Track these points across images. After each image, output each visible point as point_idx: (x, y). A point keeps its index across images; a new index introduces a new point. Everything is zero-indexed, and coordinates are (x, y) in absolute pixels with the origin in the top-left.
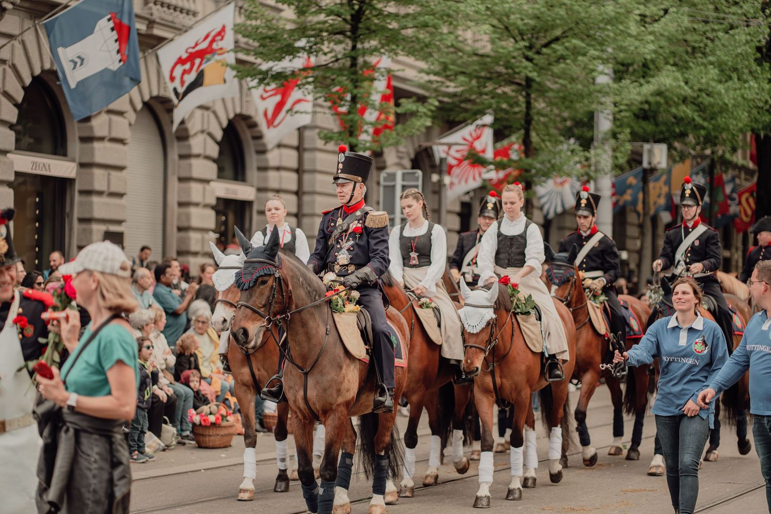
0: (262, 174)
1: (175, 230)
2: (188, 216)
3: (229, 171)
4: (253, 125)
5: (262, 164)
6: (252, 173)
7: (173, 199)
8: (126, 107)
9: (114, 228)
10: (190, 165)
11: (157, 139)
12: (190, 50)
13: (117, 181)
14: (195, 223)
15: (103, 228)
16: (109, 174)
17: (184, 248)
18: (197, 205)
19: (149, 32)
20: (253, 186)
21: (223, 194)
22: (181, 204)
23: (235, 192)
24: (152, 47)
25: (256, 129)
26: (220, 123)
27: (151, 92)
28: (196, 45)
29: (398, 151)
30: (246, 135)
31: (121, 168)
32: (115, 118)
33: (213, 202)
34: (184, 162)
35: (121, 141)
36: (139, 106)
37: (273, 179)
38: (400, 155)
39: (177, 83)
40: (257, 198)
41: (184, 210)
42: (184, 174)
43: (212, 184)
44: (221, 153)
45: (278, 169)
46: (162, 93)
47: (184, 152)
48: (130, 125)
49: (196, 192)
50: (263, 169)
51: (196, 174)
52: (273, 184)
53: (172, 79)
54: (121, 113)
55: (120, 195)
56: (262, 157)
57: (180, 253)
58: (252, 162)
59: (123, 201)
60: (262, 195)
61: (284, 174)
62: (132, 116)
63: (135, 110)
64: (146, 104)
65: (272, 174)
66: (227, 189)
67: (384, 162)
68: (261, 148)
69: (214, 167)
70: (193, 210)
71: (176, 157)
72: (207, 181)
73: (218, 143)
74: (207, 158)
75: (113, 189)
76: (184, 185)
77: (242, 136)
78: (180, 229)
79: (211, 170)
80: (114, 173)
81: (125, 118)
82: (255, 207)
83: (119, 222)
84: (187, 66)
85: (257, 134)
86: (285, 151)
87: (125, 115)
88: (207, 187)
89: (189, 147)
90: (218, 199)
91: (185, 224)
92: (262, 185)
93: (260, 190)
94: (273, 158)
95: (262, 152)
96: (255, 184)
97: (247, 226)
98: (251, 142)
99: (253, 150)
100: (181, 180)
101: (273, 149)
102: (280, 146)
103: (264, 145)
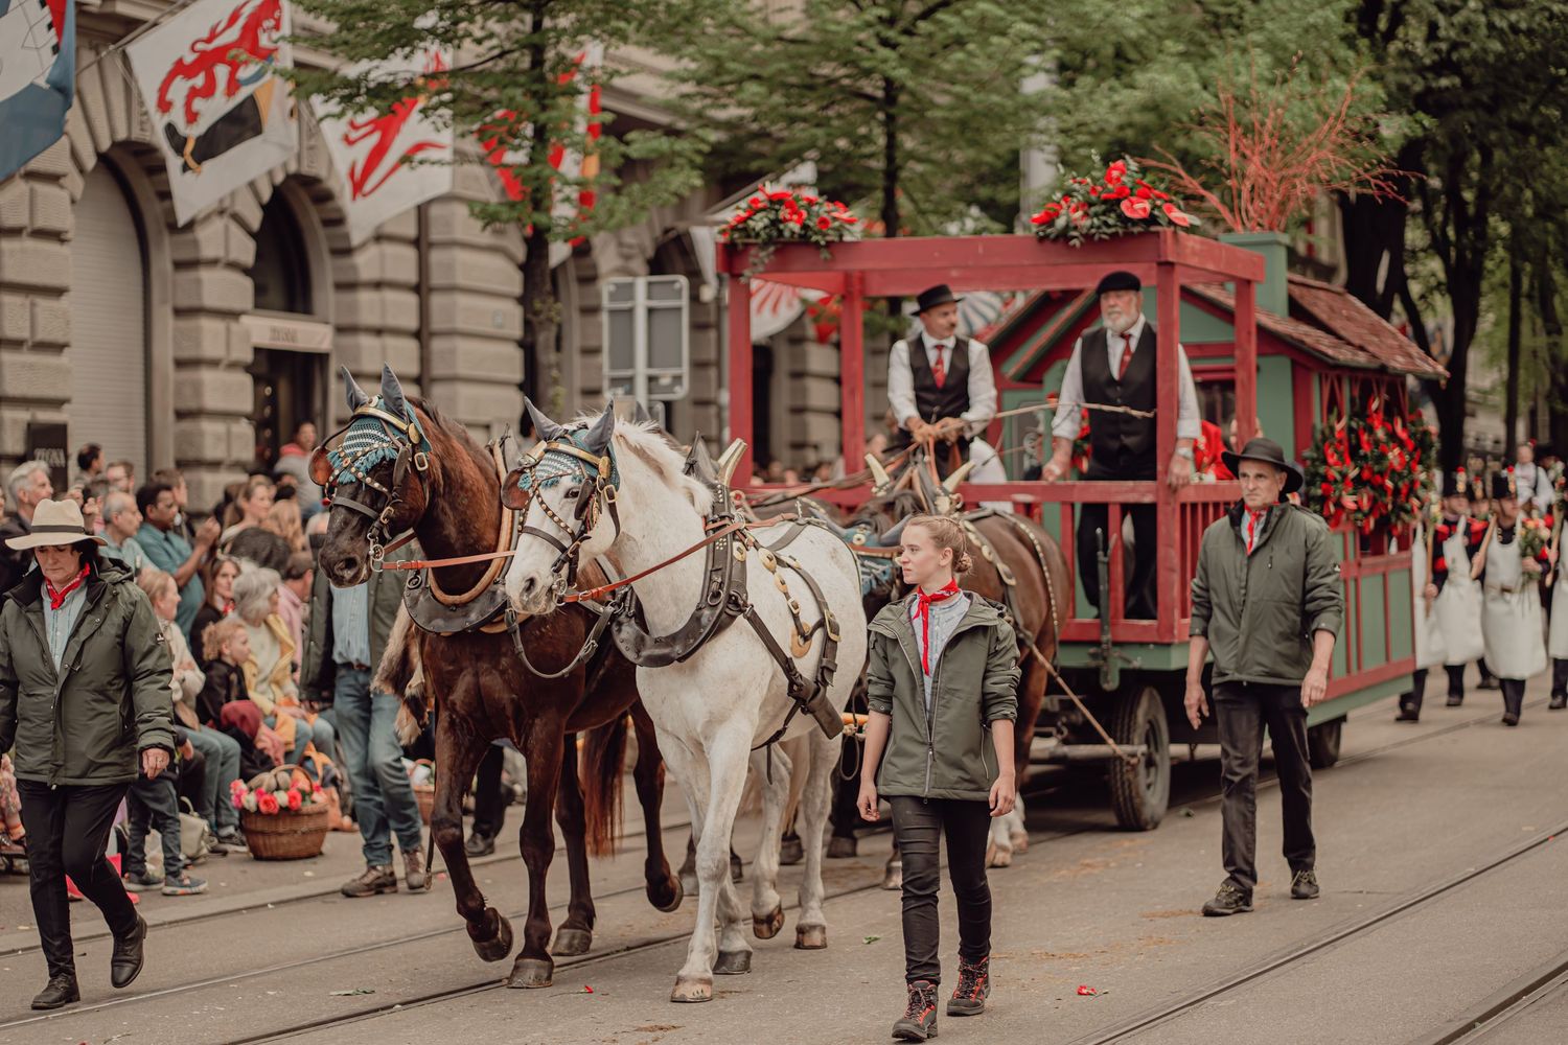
0: (346, 297)
1: (171, 416)
2: (197, 388)
3: (275, 295)
4: (324, 197)
5: (345, 277)
6: (325, 296)
7: (164, 353)
8: (64, 165)
9: (46, 416)
10: (198, 282)
11: (130, 230)
12: (200, 46)
13: (49, 318)
14: (211, 401)
15: (24, 415)
16: (33, 305)
17: (191, 454)
18: (214, 363)
19: (108, 9)
20: (326, 323)
21: (266, 341)
22: (181, 364)
23: (292, 336)
24: (116, 39)
25: (330, 205)
26: (257, 195)
27: (112, 131)
28: (213, 36)
29: (621, 245)
30: (311, 217)
31: (57, 292)
32: (42, 189)
33: (248, 357)
34: (186, 276)
35: (56, 236)
36: (90, 162)
37: (369, 307)
38: (626, 251)
39: (177, 116)
40: (336, 346)
41: (187, 375)
42: (185, 302)
43: (244, 319)
44: (259, 255)
45: (378, 285)
46: (136, 135)
47: (185, 255)
48: (73, 202)
49: (211, 337)
50: (348, 286)
51: (210, 300)
52: (368, 318)
53: (164, 105)
54: (53, 178)
55: (58, 348)
56: (343, 262)
57: (182, 464)
58: (324, 273)
59: (64, 359)
60: (347, 340)
61: (390, 295)
62: (76, 184)
63: (82, 171)
64: (102, 158)
65: (365, 297)
66: (274, 330)
67: (594, 267)
68: (340, 245)
69: (247, 284)
70: (207, 376)
71: (169, 267)
72: (233, 315)
73: (253, 235)
74: (233, 265)
75: (41, 336)
76: (186, 324)
77: (303, 222)
78: (181, 415)
79: (241, 290)
80: (44, 304)
81: (62, 187)
82: (334, 367)
83: (57, 403)
84: (199, 81)
85: (334, 216)
86: (390, 249)
87: (62, 181)
88: (234, 326)
89: (195, 243)
90: (257, 350)
91: (190, 404)
92: (346, 321)
93: (341, 330)
94: (366, 264)
95: (347, 251)
96: (332, 319)
97: (318, 404)
98: (321, 232)
99: (325, 247)
100: (179, 312)
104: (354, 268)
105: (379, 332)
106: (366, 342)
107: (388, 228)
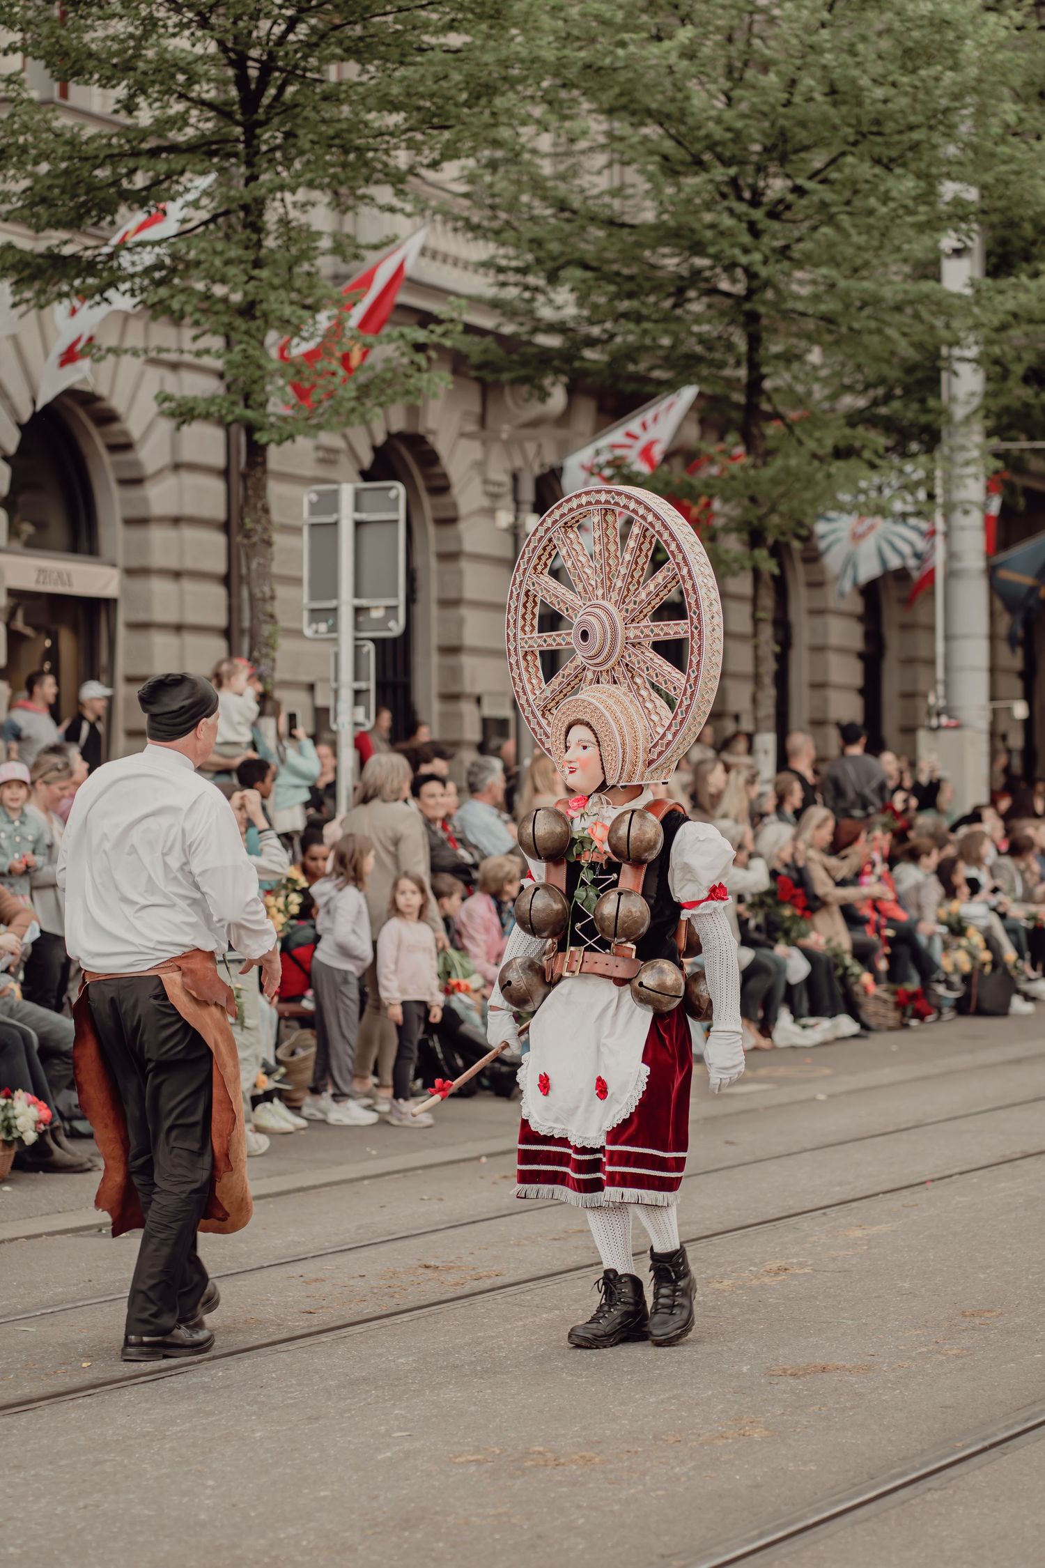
0: (137, 534)
3: (58, 529)
4: (107, 418)
5: (136, 512)
6: (112, 533)
20: (114, 565)
21: (29, 582)
23: (66, 578)
25: (115, 427)
26: (13, 411)
29: (486, 482)
30: (96, 442)
33: (2, 600)
37: (163, 546)
40: (123, 589)
44: (17, 483)
45: (176, 521)
50: (139, 522)
52: (163, 558)
56: (133, 493)
58: (112, 504)
60: (138, 584)
61: (192, 533)
65: (159, 536)
66: (41, 571)
67: (454, 506)
68: (131, 473)
73: (6, 458)
77: (86, 449)
82: (123, 615)
85: (121, 440)
86: (189, 479)
90: (14, 593)
92: (135, 563)
93: (130, 573)
94: (160, 496)
95: (134, 481)
96: (121, 561)
97: (104, 657)
98: (107, 458)
99: (111, 476)
101: (159, 473)
102: (177, 467)
103: (137, 464)
104: (145, 501)
105: (177, 575)
106: (159, 586)
107: (187, 456)
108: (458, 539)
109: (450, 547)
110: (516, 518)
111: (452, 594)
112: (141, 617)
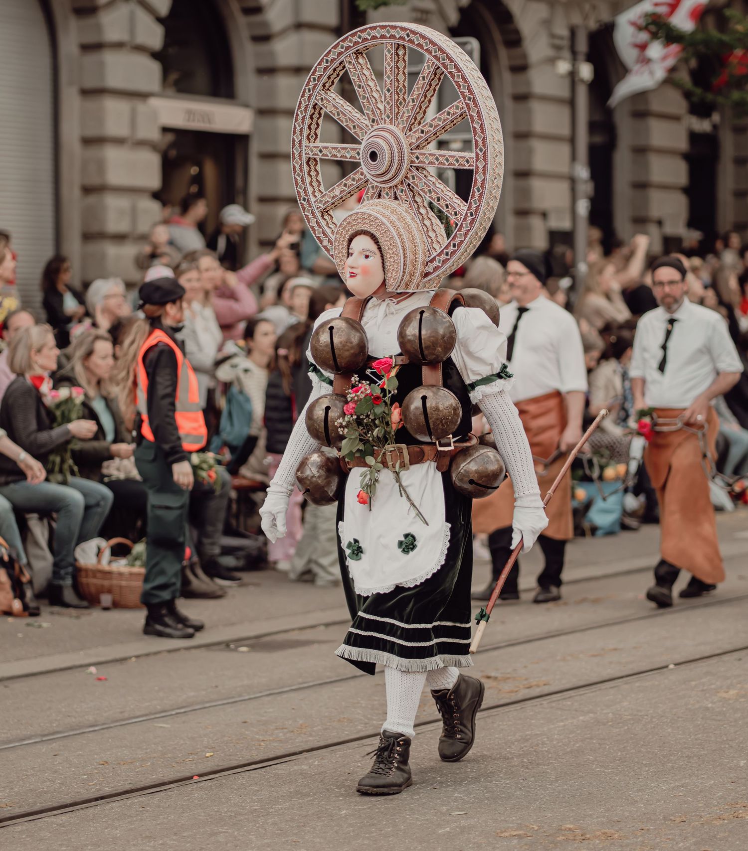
0: (267, 81)
1: (77, 192)
2: (101, 166)
3: (202, 77)
5: (265, 63)
6: (246, 79)
7: (71, 131)
10: (102, 65)
14: (115, 177)
17: (95, 228)
18: (119, 141)
20: (246, 106)
21: (178, 121)
22: (88, 142)
23: (207, 117)
29: (553, 36)
30: (232, 6)
33: (154, 135)
34: (91, 59)
37: (287, 91)
38: (557, 42)
40: (255, 125)
41: (92, 152)
42: (90, 84)
43: (154, 102)
44: (170, 37)
45: (298, 70)
47: (90, 39)
49: (115, 116)
50: (268, 71)
51: (114, 80)
52: (286, 101)
56: (263, 48)
57: (88, 237)
58: (246, 57)
60: (266, 122)
65: (284, 82)
66: (190, 113)
67: (524, 56)
68: (261, 32)
69: (154, 68)
70: (111, 152)
71: (75, 49)
72: (143, 96)
73: (160, 20)
74: (140, 49)
76: (91, 104)
78: (87, 190)
82: (255, 147)
85: (254, 5)
86: (310, 37)
88: (142, 107)
89: (99, 28)
90: (165, 130)
91: (94, 180)
92: (265, 105)
93: (264, 112)
94: (285, 50)
95: (263, 38)
96: (254, 103)
97: (239, 182)
98: (242, 19)
99: (245, 34)
100: (86, 93)
101: (284, 32)
102: (299, 26)
103: (265, 24)
104: (272, 54)
106: (284, 123)
107: (308, 16)
108: (528, 83)
109: (521, 90)
110: (573, 65)
111: (523, 128)
112: (269, 148)
